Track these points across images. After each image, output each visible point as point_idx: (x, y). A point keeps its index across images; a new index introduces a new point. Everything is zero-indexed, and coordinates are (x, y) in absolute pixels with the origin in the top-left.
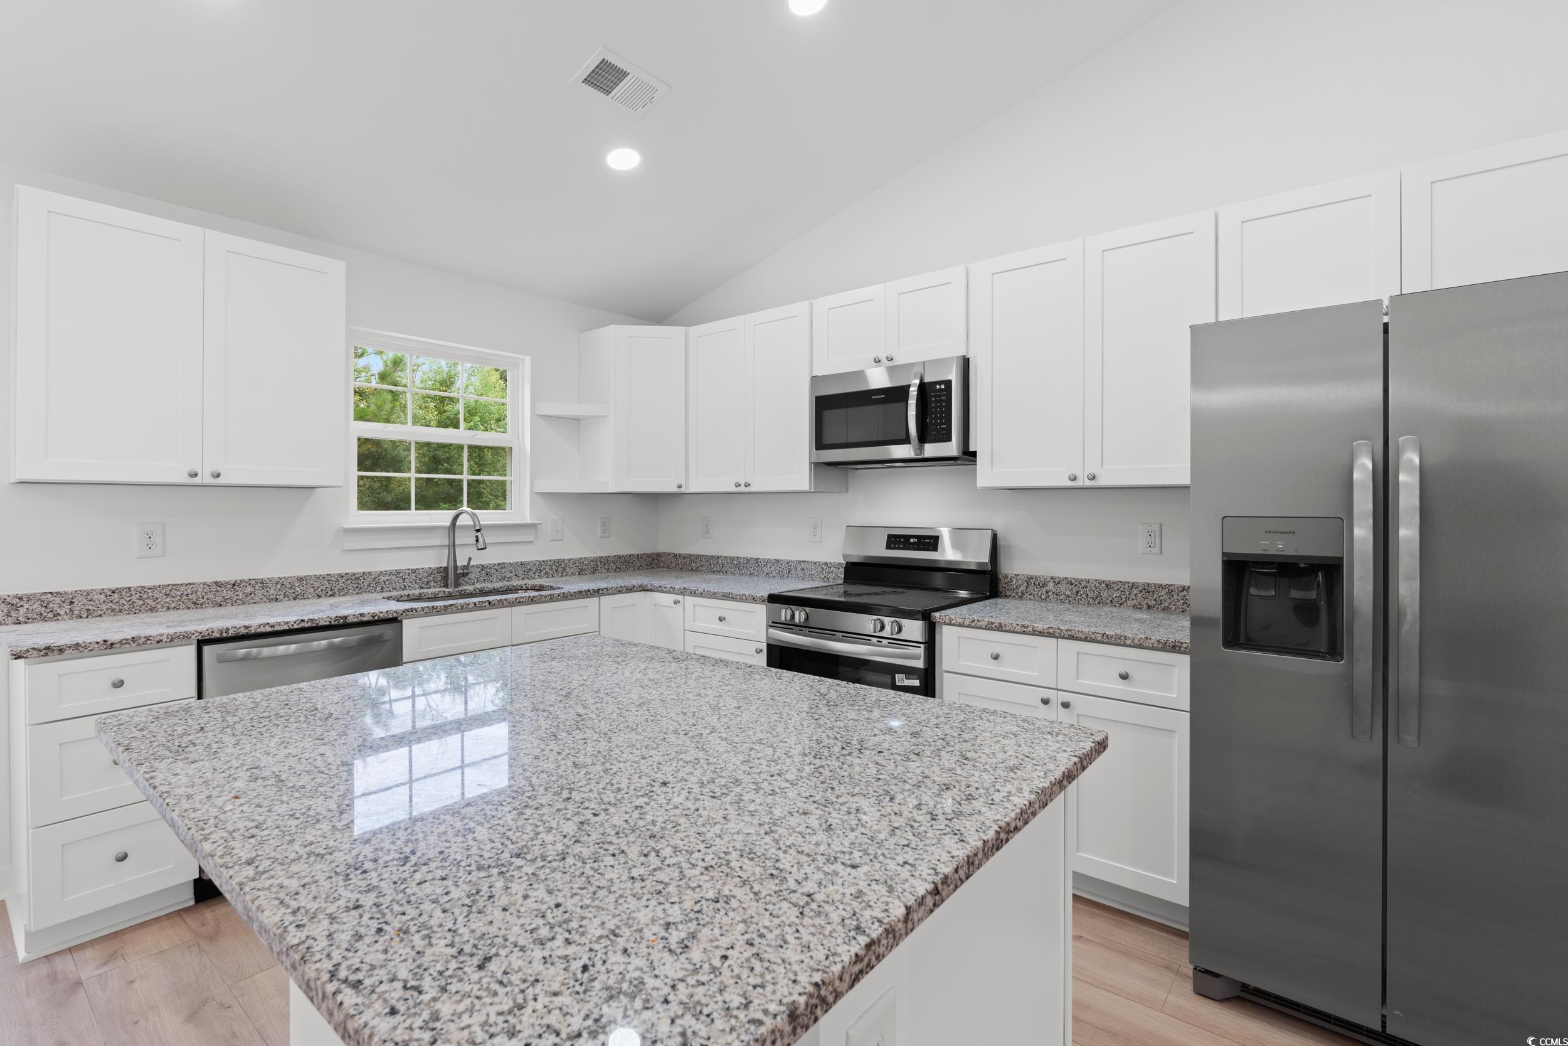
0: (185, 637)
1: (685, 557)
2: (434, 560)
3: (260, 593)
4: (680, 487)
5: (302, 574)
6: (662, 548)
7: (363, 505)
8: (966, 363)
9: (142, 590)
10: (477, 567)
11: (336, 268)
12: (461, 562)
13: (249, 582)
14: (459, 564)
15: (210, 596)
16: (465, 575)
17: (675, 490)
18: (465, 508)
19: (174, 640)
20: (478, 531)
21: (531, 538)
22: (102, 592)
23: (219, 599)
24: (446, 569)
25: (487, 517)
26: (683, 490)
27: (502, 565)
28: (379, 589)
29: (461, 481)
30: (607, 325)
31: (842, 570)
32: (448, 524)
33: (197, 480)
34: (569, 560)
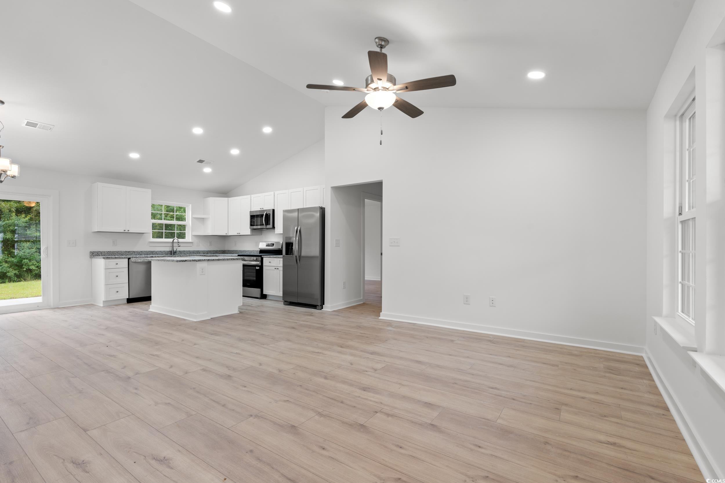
0: (127, 257)
1: (231, 251)
2: (168, 249)
3: (133, 254)
4: (226, 234)
5: (141, 251)
6: (226, 249)
7: (153, 237)
8: (274, 211)
9: (113, 252)
10: (179, 251)
11: (149, 191)
12: (175, 250)
13: (132, 252)
14: (174, 250)
15: (124, 253)
16: (176, 252)
17: (225, 235)
18: (176, 238)
19: (125, 258)
20: (178, 243)
21: (192, 245)
22: (106, 252)
23: (126, 254)
24: (171, 251)
25: (180, 240)
26: (227, 235)
27: (184, 251)
28: (157, 254)
29: (175, 233)
30: (209, 197)
31: (259, 252)
32: (172, 241)
33: (125, 232)
34: (201, 251)
